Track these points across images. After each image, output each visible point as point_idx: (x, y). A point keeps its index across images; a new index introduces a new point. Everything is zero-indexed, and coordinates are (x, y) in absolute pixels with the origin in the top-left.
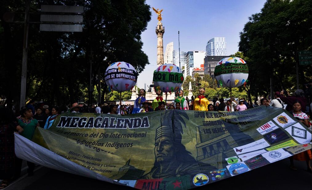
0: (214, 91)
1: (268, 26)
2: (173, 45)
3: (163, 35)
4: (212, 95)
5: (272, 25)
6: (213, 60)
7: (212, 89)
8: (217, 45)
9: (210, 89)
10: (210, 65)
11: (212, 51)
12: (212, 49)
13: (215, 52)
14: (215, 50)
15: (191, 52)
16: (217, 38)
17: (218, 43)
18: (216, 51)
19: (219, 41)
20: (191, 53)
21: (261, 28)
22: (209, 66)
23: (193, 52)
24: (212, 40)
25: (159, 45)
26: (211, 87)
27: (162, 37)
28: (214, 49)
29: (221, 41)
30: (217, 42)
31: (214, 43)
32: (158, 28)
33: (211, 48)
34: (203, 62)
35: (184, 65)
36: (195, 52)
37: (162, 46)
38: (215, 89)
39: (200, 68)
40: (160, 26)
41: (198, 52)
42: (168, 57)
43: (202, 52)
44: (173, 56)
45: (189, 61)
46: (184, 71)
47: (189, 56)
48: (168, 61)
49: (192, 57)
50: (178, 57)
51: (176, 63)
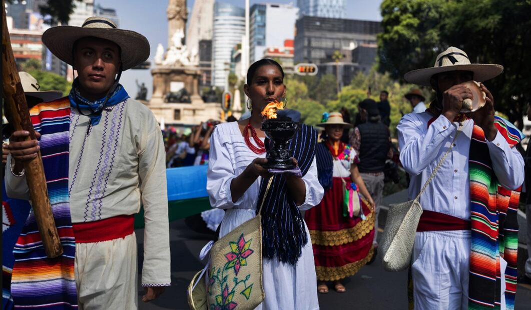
0: (319, 108)
4: (314, 119)
6: (319, 29)
7: (315, 103)
9: (309, 103)
10: (309, 42)
11: (312, 8)
12: (312, 3)
14: (319, 8)
15: (259, 6)
18: (322, 9)
20: (261, 9)
22: (306, 43)
23: (265, 6)
26: (313, 97)
33: (309, 2)
34: (291, 34)
36: (273, 6)
38: (322, 103)
39: (282, 48)
41: (277, 6)
42: (199, 18)
43: (289, 8)
44: (214, 16)
45: (255, 29)
46: (239, 55)
47: (255, 16)
48: (199, 30)
49: (262, 19)
50: (225, 20)
51: (221, 36)
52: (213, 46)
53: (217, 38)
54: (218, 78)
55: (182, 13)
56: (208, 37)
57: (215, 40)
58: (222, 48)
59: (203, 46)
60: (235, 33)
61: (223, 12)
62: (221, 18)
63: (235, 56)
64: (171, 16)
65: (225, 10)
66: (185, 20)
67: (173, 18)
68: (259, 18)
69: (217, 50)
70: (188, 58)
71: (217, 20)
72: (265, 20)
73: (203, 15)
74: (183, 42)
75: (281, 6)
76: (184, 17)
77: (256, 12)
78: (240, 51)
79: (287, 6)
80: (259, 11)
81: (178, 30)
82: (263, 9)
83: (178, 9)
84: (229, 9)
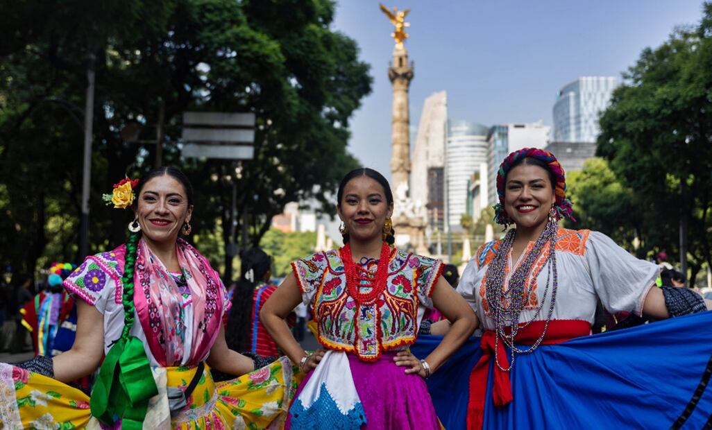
1: (636, 115)
2: (444, 100)
3: (408, 85)
5: (644, 114)
6: (571, 156)
8: (590, 104)
11: (572, 121)
12: (572, 113)
13: (583, 125)
14: (582, 119)
15: (500, 127)
16: (590, 79)
17: (593, 96)
18: (586, 122)
19: (595, 88)
20: (502, 131)
21: (622, 118)
23: (507, 127)
24: (575, 86)
25: (397, 114)
27: (407, 91)
28: (578, 117)
29: (603, 88)
30: (590, 95)
31: (578, 96)
32: (396, 65)
33: (568, 112)
35: (479, 166)
36: (517, 126)
37: (405, 116)
40: (401, 60)
41: (523, 126)
42: (427, 139)
43: (537, 127)
44: (445, 137)
45: (494, 156)
46: (477, 188)
47: (495, 141)
48: (427, 154)
49: (503, 143)
50: (460, 141)
51: (455, 162)
52: (445, 175)
53: (450, 165)
54: (453, 215)
55: (406, 165)
56: (439, 164)
57: (449, 167)
58: (456, 176)
59: (433, 175)
60: (473, 156)
61: (457, 132)
62: (455, 139)
63: (471, 188)
64: (394, 168)
65: (458, 128)
66: (409, 172)
67: (397, 170)
68: (499, 143)
69: (450, 179)
70: (413, 211)
71: (449, 142)
72: (507, 144)
73: (432, 135)
74: (408, 194)
75: (527, 125)
76: (408, 168)
77: (496, 135)
78: (477, 182)
79: (535, 124)
80: (500, 134)
81: (402, 183)
82: (505, 131)
83: (401, 161)
84: (464, 127)
